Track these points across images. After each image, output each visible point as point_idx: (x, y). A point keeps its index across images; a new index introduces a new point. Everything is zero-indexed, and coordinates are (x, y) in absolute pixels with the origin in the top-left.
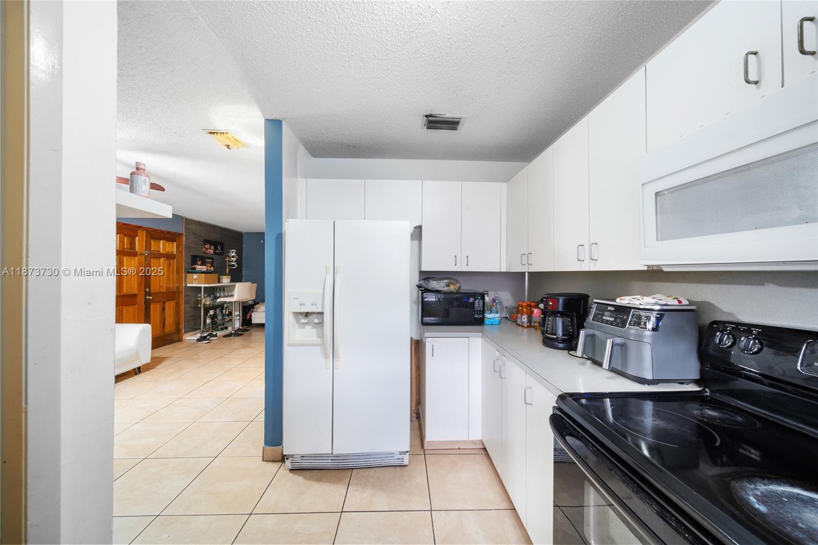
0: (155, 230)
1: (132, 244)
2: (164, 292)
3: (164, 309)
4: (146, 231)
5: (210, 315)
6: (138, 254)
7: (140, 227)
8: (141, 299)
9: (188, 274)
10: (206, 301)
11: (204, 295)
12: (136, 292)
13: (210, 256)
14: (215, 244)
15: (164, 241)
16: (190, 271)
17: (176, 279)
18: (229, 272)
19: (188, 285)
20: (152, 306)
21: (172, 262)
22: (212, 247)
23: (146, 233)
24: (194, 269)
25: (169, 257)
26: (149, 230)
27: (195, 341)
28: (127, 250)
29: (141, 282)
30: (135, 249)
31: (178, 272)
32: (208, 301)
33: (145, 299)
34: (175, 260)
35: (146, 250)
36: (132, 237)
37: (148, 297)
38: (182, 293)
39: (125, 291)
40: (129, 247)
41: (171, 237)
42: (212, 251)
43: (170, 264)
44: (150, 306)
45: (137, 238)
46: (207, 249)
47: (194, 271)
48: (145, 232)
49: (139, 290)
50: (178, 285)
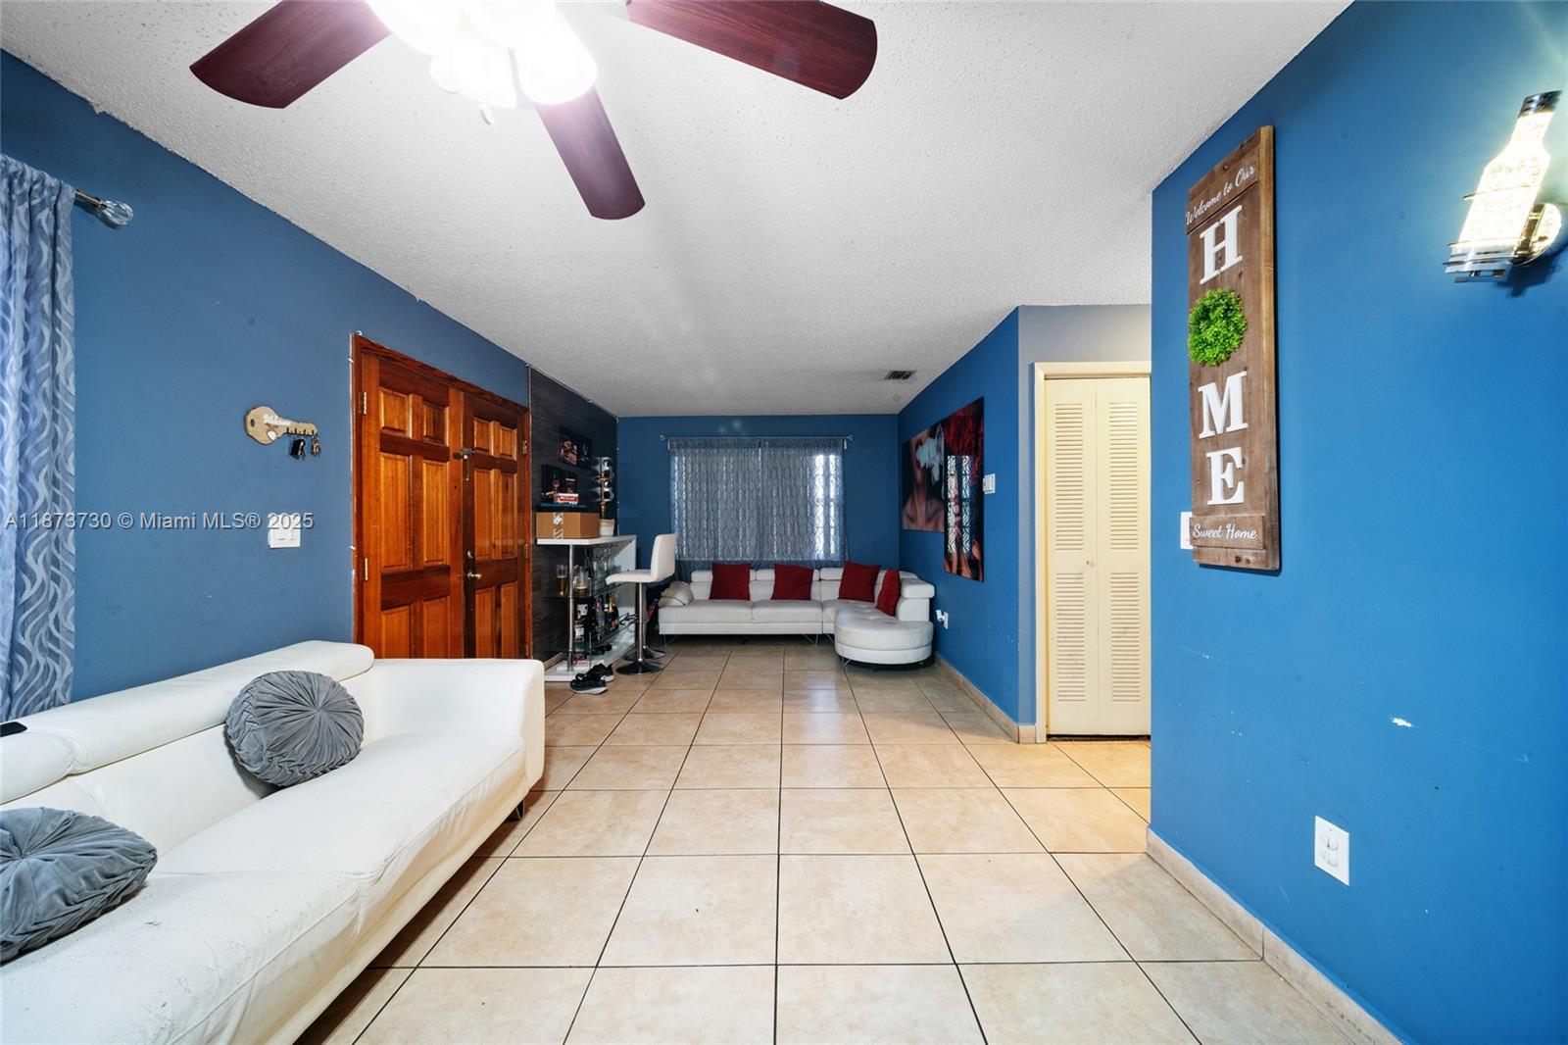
0: (481, 393)
1: (438, 425)
2: (499, 561)
3: (498, 605)
4: (465, 391)
5: (582, 617)
6: (451, 454)
7: (453, 380)
8: (455, 578)
9: (538, 514)
10: (578, 582)
11: (574, 565)
12: (447, 561)
13: (571, 469)
14: (577, 439)
15: (497, 423)
16: (544, 505)
17: (518, 527)
18: (606, 510)
19: (540, 542)
20: (477, 596)
21: (510, 480)
22: (575, 447)
23: (465, 396)
24: (551, 500)
25: (506, 467)
26: (471, 390)
27: (568, 685)
28: (427, 440)
29: (457, 532)
30: (442, 441)
31: (521, 509)
32: (579, 582)
33: (466, 578)
34: (515, 475)
35: (465, 445)
36: (438, 405)
37: (470, 575)
38: (528, 561)
39: (425, 559)
40: (432, 434)
41: (509, 415)
42: (573, 458)
43: (507, 488)
44: (474, 596)
45: (447, 408)
46: (566, 452)
47: (548, 506)
48: (462, 393)
49: (454, 554)
50: (521, 542)
